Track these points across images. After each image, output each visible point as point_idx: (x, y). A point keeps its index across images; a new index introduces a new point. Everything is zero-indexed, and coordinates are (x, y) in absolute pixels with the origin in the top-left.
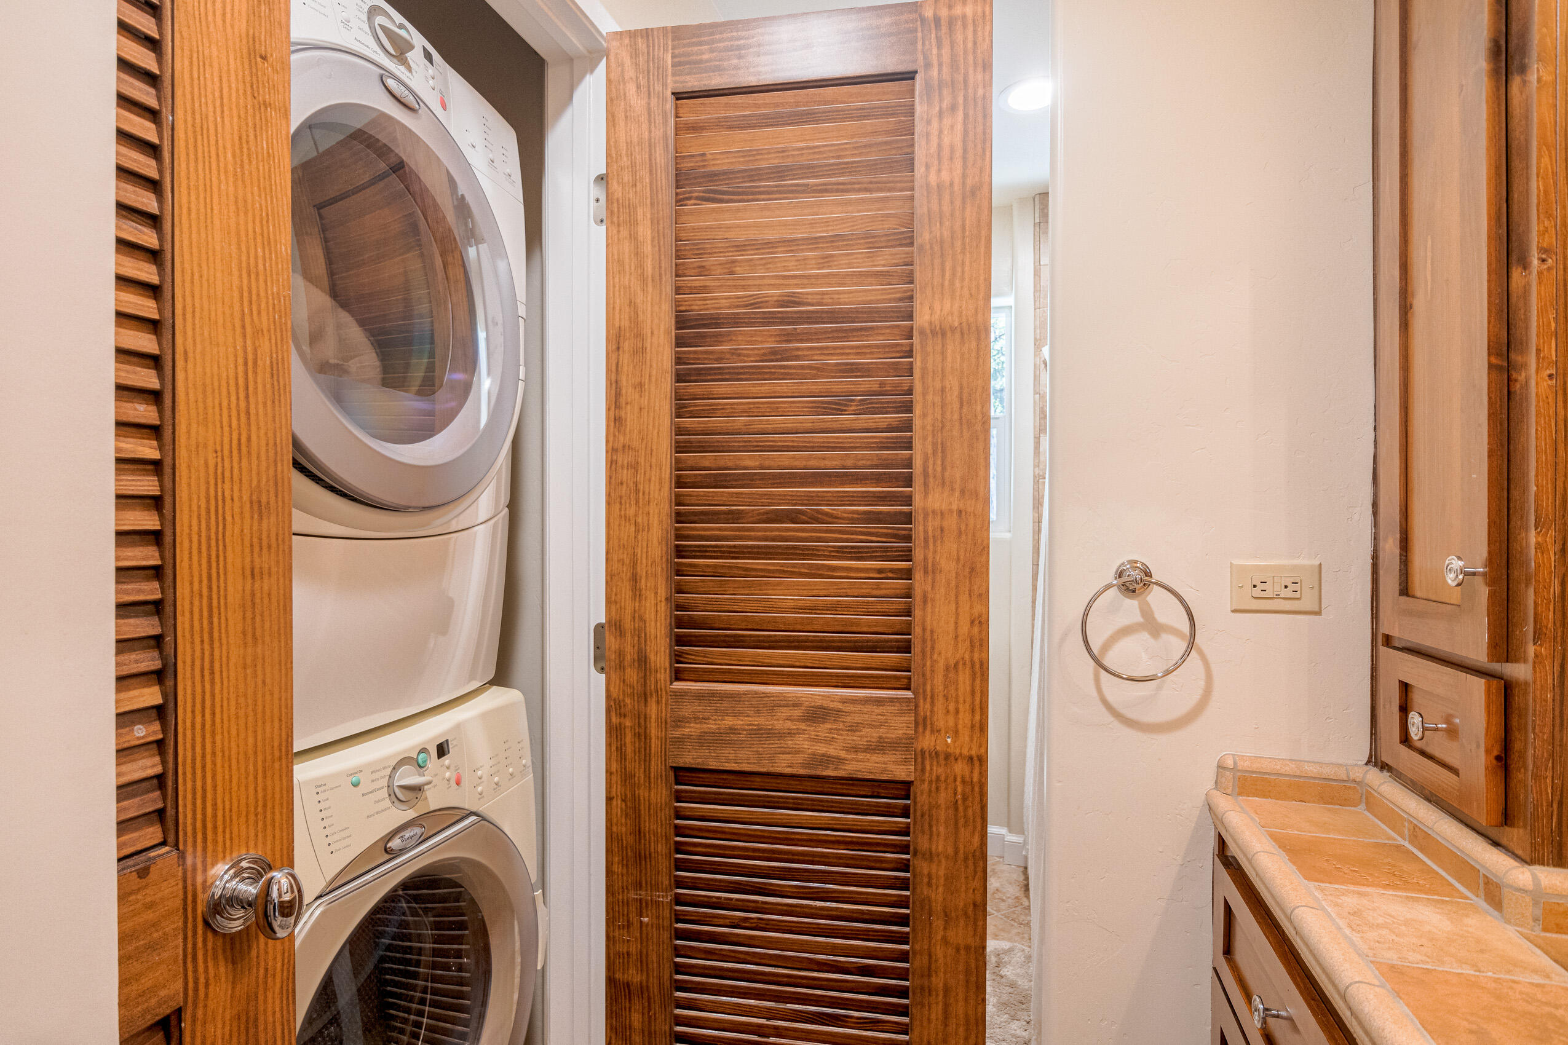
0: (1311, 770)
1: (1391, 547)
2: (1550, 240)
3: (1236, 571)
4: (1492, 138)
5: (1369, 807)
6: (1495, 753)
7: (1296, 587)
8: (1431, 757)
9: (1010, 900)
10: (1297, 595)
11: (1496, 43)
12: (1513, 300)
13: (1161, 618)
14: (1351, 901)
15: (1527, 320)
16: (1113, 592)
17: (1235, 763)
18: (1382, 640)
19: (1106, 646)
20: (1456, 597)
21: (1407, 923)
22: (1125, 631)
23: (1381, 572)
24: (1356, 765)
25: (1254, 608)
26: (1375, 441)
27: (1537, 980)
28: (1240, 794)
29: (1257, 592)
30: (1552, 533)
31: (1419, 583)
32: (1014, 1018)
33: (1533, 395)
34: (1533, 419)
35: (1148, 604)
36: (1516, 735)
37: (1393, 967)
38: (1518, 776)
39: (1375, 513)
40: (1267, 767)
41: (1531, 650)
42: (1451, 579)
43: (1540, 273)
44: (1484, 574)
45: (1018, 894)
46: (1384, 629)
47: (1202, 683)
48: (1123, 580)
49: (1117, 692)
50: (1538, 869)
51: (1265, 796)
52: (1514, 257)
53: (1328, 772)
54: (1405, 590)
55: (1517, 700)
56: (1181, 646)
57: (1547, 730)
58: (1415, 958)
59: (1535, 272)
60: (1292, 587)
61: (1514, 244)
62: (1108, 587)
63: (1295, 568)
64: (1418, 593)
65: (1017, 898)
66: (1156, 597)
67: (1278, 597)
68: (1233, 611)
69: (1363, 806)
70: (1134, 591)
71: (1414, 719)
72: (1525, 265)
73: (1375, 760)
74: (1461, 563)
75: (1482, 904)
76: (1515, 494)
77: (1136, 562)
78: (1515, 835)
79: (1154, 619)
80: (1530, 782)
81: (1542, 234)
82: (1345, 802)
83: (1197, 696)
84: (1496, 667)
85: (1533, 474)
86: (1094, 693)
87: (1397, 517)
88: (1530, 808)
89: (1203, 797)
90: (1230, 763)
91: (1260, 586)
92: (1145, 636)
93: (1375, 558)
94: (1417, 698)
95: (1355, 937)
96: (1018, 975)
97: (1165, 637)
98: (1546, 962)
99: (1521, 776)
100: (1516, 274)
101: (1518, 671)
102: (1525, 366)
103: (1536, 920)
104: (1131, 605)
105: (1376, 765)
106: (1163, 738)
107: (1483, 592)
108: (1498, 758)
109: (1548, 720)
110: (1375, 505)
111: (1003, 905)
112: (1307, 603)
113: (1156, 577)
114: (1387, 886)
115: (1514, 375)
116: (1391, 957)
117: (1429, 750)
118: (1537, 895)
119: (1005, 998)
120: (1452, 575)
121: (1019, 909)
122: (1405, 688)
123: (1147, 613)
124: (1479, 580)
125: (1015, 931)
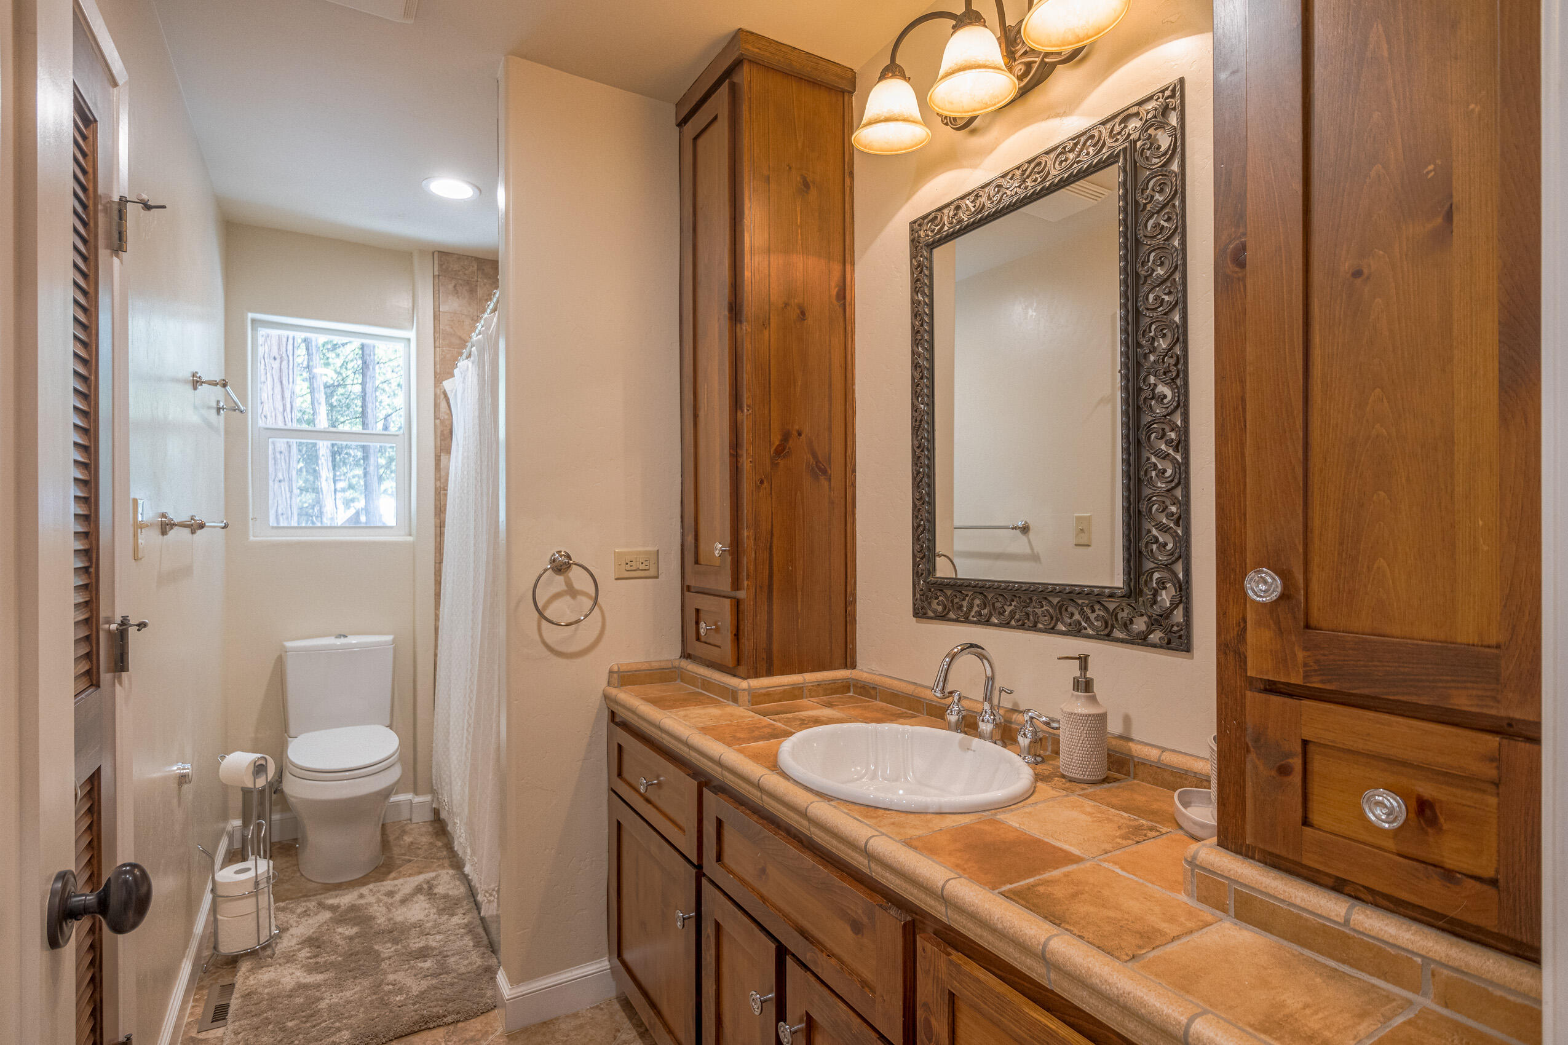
0: (655, 665)
1: (690, 539)
2: (750, 402)
3: (618, 555)
4: (730, 348)
5: (682, 680)
6: (734, 633)
7: (647, 563)
8: (709, 644)
9: (425, 847)
10: (647, 568)
11: (730, 304)
12: (738, 425)
13: (577, 586)
14: (682, 713)
15: (743, 436)
16: (549, 572)
17: (619, 668)
18: (686, 589)
19: (546, 605)
20: (718, 563)
21: (705, 714)
22: (557, 596)
23: (686, 553)
24: (676, 659)
25: (628, 576)
26: (682, 483)
27: (750, 719)
28: (622, 685)
29: (628, 567)
30: (752, 531)
31: (703, 559)
32: (452, 915)
33: (745, 470)
34: (745, 480)
35: (570, 579)
36: (741, 623)
37: (702, 728)
38: (742, 641)
39: (682, 521)
40: (634, 667)
41: (746, 583)
42: (717, 553)
43: (747, 415)
44: (729, 551)
45: (431, 840)
46: (687, 583)
47: (600, 624)
48: (554, 564)
49: (552, 634)
50: (750, 680)
51: (634, 685)
52: (738, 406)
53: (663, 665)
54: (697, 562)
55: (741, 607)
56: (590, 603)
57: (751, 618)
58: (710, 723)
59: (745, 414)
60: (645, 563)
61: (738, 399)
62: (546, 570)
63: (646, 553)
64: (702, 563)
65: (431, 843)
66: (575, 573)
67: (638, 569)
68: (616, 579)
69: (679, 680)
70: (560, 570)
71: (703, 625)
72: (742, 411)
73: (686, 655)
74: (720, 546)
75: (731, 703)
76: (739, 513)
77: (561, 551)
78: (742, 669)
79: (573, 587)
80: (746, 642)
81: (748, 398)
82: (672, 680)
83: (597, 633)
84: (733, 594)
85: (745, 504)
86: (537, 638)
87: (693, 524)
88: (746, 654)
89: (602, 692)
90: (616, 669)
91: (630, 564)
92: (568, 598)
93: (682, 545)
94: (702, 615)
95: (687, 723)
96: (448, 889)
97: (579, 597)
98: (752, 713)
99: (743, 641)
100: (739, 413)
101: (742, 594)
102: (742, 455)
103: (749, 702)
104: (560, 579)
105: (684, 657)
106: (579, 661)
107: (729, 559)
108: (735, 635)
109: (752, 613)
110: (682, 517)
111: (420, 852)
112: (652, 572)
113: (574, 559)
114: (695, 706)
115: (739, 459)
116: (702, 725)
117: (708, 641)
118: (749, 690)
119: (442, 906)
120: (717, 552)
121: (435, 850)
122: (698, 611)
123: (569, 584)
124: (727, 553)
125: (435, 865)
